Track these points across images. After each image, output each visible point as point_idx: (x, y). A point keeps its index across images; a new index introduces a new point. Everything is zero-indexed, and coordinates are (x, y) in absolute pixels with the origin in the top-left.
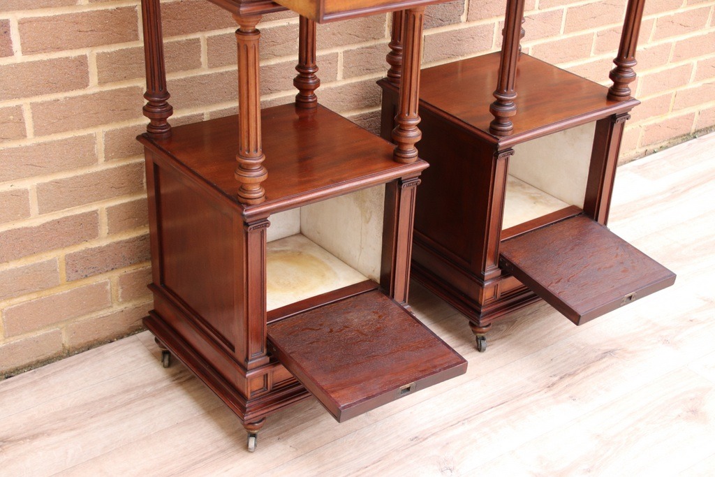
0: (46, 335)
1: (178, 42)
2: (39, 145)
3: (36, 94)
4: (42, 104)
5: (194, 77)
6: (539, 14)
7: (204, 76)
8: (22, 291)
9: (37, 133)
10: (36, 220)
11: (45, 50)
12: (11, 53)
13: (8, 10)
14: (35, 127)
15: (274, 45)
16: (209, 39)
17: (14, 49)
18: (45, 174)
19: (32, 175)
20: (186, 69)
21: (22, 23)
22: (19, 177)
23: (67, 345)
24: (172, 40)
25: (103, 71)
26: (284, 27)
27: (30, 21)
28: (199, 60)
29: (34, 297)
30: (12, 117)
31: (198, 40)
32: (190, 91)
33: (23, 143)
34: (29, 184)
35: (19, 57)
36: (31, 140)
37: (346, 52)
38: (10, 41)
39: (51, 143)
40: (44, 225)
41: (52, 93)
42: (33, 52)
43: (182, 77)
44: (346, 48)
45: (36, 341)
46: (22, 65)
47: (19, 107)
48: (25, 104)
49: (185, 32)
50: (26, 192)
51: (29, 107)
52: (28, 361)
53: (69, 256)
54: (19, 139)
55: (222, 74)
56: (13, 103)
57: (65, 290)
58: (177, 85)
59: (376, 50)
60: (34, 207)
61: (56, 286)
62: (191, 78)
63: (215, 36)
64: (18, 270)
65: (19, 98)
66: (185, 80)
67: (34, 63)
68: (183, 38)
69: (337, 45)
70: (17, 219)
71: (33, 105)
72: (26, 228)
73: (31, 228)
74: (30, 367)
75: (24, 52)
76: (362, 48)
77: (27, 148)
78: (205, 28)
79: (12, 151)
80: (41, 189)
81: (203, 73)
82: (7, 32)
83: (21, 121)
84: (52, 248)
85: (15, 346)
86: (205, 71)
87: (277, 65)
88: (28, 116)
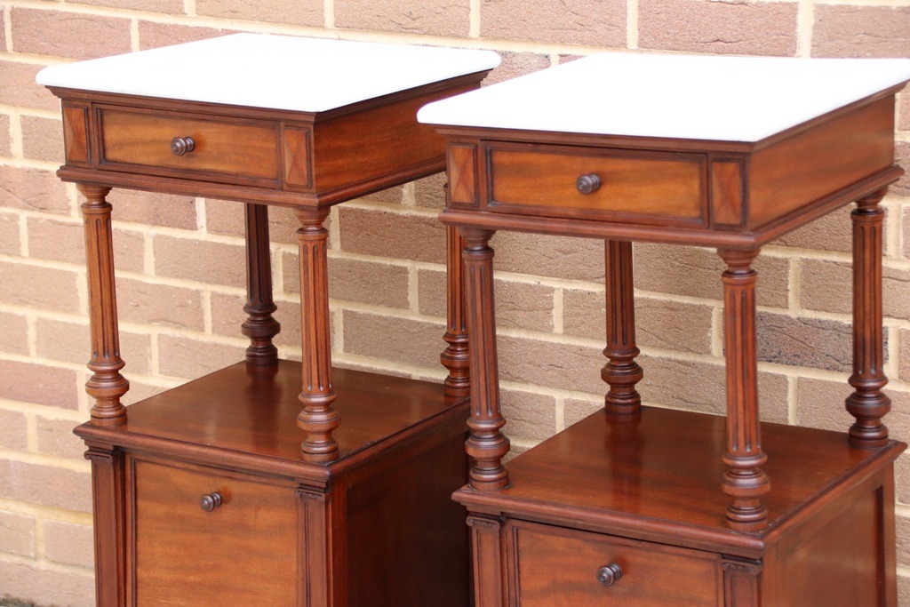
1: (379, 265)
2: (215, 345)
3: (219, 282)
4: (222, 296)
5: (399, 320)
7: (412, 322)
9: (214, 331)
12: (194, 228)
14: (213, 321)
15: (514, 309)
16: (421, 272)
17: (199, 224)
20: (389, 304)
24: (372, 261)
25: (289, 276)
26: (530, 286)
28: (406, 298)
30: (190, 302)
31: (405, 271)
32: (394, 337)
33: (201, 338)
35: (203, 234)
36: (208, 337)
38: (194, 214)
39: (228, 347)
41: (234, 286)
42: (218, 232)
43: (385, 315)
46: (203, 244)
47: (198, 292)
48: (207, 290)
49: (389, 255)
51: (209, 295)
54: (196, 330)
55: (437, 327)
56: (194, 286)
58: (377, 324)
59: (695, 371)
62: (395, 319)
63: (428, 271)
65: (201, 282)
66: (386, 319)
67: (217, 245)
71: (214, 296)
75: (210, 230)
76: (669, 360)
77: (204, 345)
78: (415, 257)
79: (189, 343)
81: (412, 318)
82: (193, 203)
83: (199, 310)
86: (414, 316)
87: (519, 340)
88: (207, 305)
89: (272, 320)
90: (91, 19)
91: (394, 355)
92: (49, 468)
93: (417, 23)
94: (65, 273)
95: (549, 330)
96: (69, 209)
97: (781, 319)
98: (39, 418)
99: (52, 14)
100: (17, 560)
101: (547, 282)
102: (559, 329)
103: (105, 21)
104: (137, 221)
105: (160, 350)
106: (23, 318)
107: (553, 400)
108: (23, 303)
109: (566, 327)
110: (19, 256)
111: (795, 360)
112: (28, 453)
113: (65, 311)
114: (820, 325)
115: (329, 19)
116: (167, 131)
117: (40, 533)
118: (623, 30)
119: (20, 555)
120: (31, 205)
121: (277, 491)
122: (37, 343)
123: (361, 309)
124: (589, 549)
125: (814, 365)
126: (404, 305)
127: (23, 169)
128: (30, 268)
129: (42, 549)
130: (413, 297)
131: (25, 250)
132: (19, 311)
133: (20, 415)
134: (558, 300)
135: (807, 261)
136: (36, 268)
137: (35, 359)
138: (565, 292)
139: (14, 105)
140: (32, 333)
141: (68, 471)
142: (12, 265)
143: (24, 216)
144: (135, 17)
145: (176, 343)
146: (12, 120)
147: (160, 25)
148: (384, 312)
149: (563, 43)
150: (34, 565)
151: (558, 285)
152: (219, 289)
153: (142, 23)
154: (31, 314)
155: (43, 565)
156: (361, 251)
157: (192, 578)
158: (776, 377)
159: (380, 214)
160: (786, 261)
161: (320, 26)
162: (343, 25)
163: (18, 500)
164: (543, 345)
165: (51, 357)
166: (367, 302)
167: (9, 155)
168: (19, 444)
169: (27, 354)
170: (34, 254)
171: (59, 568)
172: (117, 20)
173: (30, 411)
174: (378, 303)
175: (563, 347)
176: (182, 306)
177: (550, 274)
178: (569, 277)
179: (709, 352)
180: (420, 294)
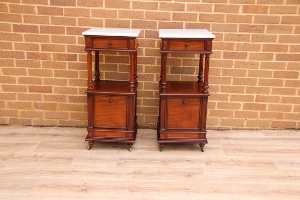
0: (79, 121)
1: (112, 64)
2: (80, 80)
4: (82, 71)
5: (115, 73)
6: (222, 77)
8: (74, 110)
9: (80, 77)
10: (78, 95)
11: (83, 61)
12: (77, 61)
13: (77, 52)
16: (120, 65)
18: (81, 86)
19: (79, 86)
20: (114, 70)
21: (80, 55)
22: (76, 85)
23: (83, 125)
27: (81, 55)
29: (77, 112)
31: (117, 65)
32: (115, 75)
33: (77, 79)
34: (78, 87)
35: (78, 62)
36: (79, 78)
37: (157, 75)
38: (77, 58)
39: (83, 80)
40: (80, 97)
42: (81, 61)
44: (157, 74)
45: (77, 122)
46: (78, 63)
47: (77, 71)
48: (79, 71)
50: (77, 89)
52: (75, 126)
53: (84, 105)
55: (122, 73)
56: (76, 70)
57: (83, 112)
58: (111, 74)
60: (78, 93)
61: (81, 111)
64: (74, 105)
67: (81, 63)
68: (114, 64)
69: (154, 73)
70: (75, 94)
71: (80, 71)
72: (76, 96)
73: (77, 97)
74: (75, 127)
75: (79, 61)
78: (119, 63)
79: (75, 80)
80: (80, 89)
82: (76, 57)
83: (77, 74)
84: (81, 102)
85: (72, 121)
86: (118, 72)
88: (79, 73)
89: (99, 74)
90: (57, 27)
91: (115, 78)
92: (46, 103)
93: (120, 26)
94: (50, 70)
95: (142, 72)
96: (51, 59)
97: (179, 67)
98: (44, 95)
99: (48, 26)
100: (39, 119)
101: (142, 65)
102: (144, 72)
103: (60, 27)
104: (65, 60)
105: (69, 81)
106: (41, 78)
107: (142, 83)
108: (41, 76)
109: (145, 71)
110: (40, 68)
111: (181, 73)
112: (42, 101)
113: (50, 76)
114: (185, 68)
115: (104, 26)
116: (106, 41)
117: (44, 114)
118: (156, 26)
119: (40, 118)
120: (43, 59)
121: (123, 98)
122: (43, 82)
123: (108, 72)
124: (180, 100)
125: (184, 74)
126: (117, 70)
127: (41, 53)
128: (43, 70)
129: (44, 117)
130: (118, 69)
131: (41, 67)
132: (40, 77)
133: (40, 95)
134: (144, 67)
135: (184, 59)
136: (44, 70)
137: (43, 85)
138: (145, 66)
139: (40, 42)
140: (43, 81)
141: (50, 103)
142: (38, 69)
143: (41, 61)
144: (66, 26)
145: (72, 80)
146: (39, 45)
147: (71, 27)
148: (113, 72)
149: (146, 28)
150: (43, 119)
151: (144, 65)
152: (81, 70)
153: (67, 27)
154: (43, 78)
155: (45, 119)
156: (109, 62)
157: (106, 113)
158: (178, 76)
159: (113, 56)
160: (181, 59)
161: (103, 27)
162: (106, 26)
163: (40, 109)
164: (141, 74)
165: (47, 84)
166: (110, 70)
167: (39, 51)
168: (40, 100)
169: (42, 84)
170: (43, 67)
171: (48, 119)
172: (62, 27)
173: (42, 94)
174: (111, 70)
175: (144, 74)
176: (74, 74)
177: (143, 64)
178: (146, 64)
179: (168, 73)
180: (119, 68)
